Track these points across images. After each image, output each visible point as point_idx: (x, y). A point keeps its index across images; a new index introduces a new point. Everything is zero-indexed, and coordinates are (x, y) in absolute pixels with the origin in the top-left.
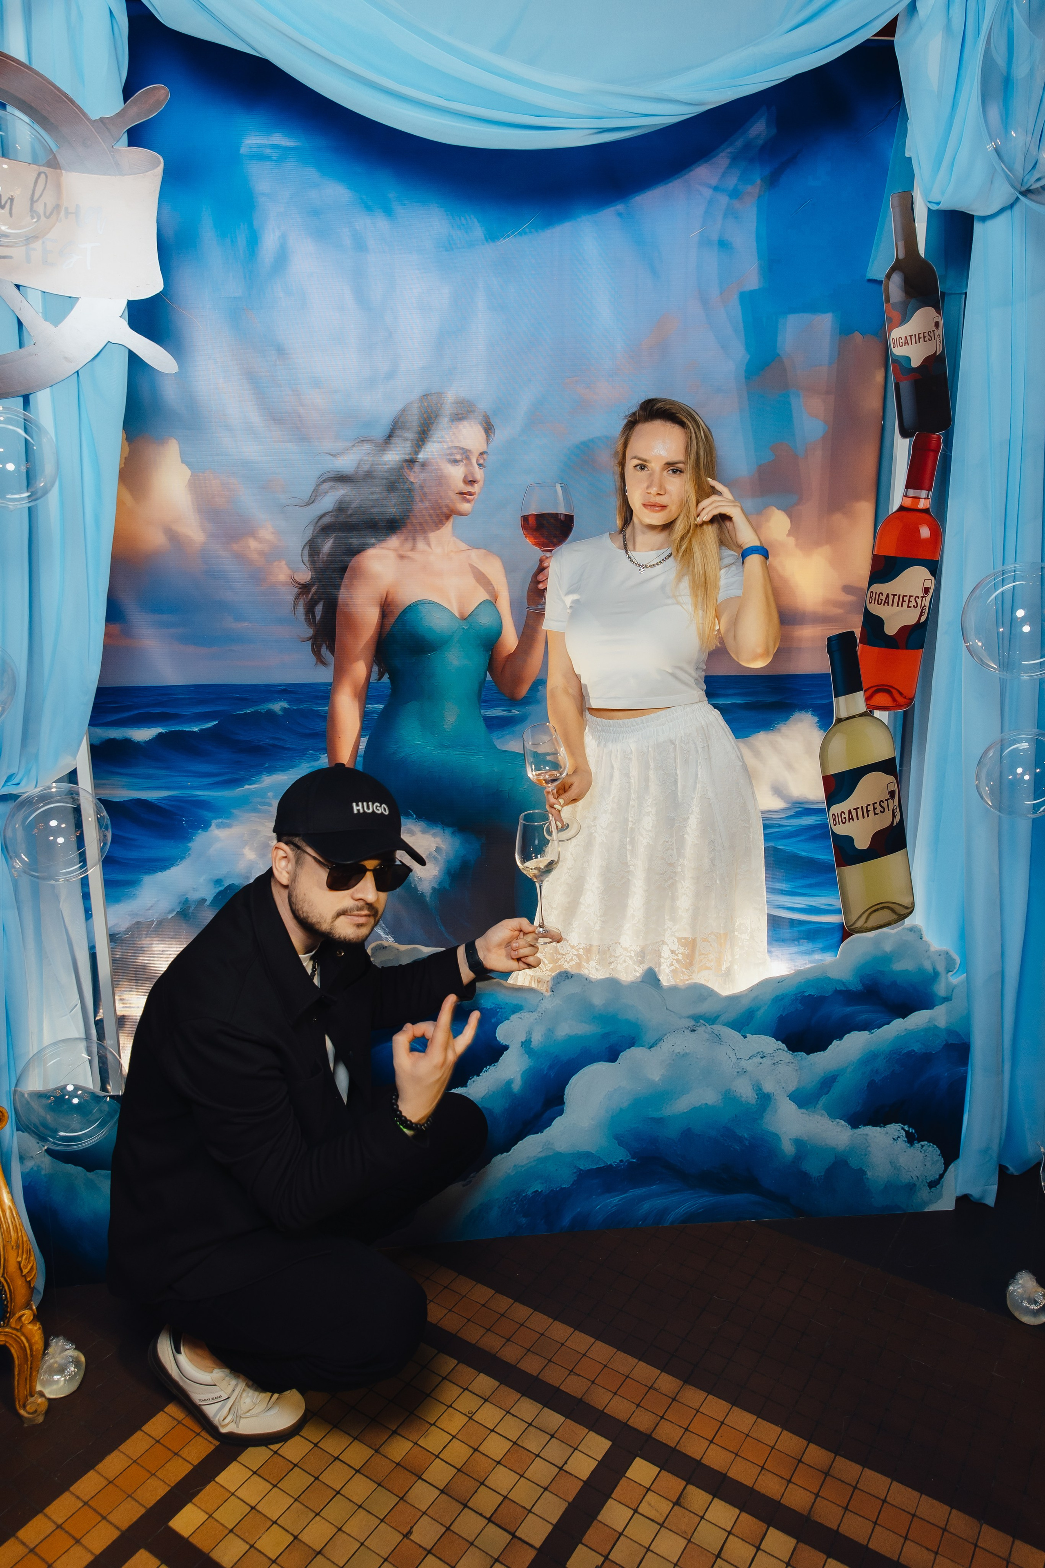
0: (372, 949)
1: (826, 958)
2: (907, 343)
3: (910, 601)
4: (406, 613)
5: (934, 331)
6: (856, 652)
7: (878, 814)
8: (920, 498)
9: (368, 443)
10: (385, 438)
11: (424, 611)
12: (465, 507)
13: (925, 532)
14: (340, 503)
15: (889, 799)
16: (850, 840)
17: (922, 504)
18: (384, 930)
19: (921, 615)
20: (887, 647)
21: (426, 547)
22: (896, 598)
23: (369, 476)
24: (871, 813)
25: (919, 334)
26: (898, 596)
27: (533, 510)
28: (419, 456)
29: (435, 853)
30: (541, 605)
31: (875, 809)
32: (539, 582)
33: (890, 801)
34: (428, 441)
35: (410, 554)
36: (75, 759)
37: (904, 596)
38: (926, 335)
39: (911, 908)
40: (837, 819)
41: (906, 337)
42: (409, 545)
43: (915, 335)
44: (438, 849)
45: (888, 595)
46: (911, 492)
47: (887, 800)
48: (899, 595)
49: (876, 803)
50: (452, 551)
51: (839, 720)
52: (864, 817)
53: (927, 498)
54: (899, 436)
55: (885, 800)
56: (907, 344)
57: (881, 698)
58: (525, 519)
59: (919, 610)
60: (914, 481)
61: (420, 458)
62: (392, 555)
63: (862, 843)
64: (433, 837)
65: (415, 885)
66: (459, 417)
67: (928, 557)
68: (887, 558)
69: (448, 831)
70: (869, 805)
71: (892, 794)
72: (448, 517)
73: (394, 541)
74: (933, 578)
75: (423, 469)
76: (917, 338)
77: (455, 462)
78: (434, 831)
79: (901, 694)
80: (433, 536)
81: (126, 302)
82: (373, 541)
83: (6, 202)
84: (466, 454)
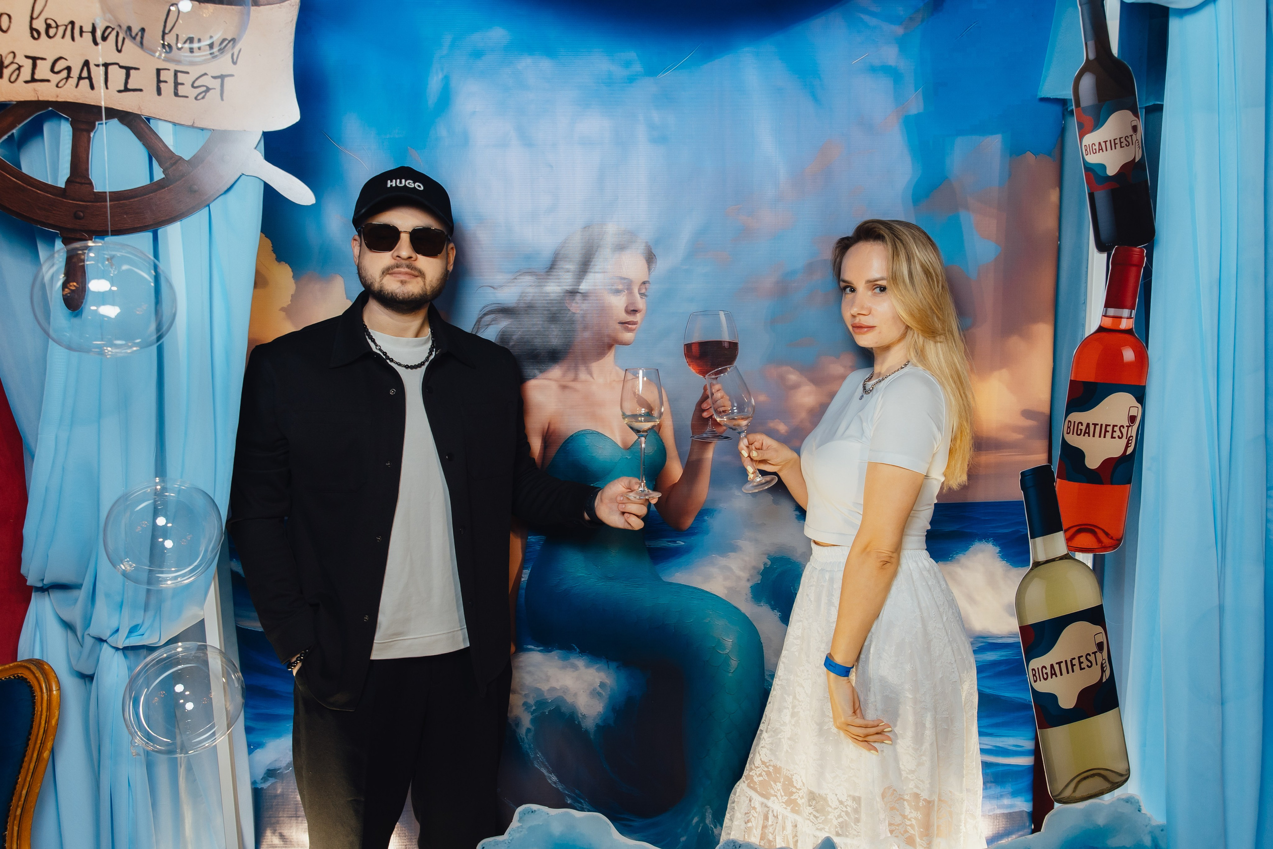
0: (519, 813)
1: (1016, 803)
2: (1102, 149)
3: (1113, 431)
4: (568, 443)
5: (1131, 136)
6: (1054, 487)
7: (1084, 668)
8: (1121, 318)
9: (531, 275)
10: (546, 270)
11: (588, 441)
12: (628, 336)
13: (1129, 355)
14: (502, 335)
15: (1096, 652)
16: (1053, 698)
17: (1125, 324)
18: (548, 768)
19: (1127, 447)
20: (1088, 482)
21: (588, 377)
22: (1098, 428)
23: (530, 308)
24: (1077, 668)
25: (1114, 140)
26: (1100, 425)
27: (696, 338)
28: (581, 287)
29: (599, 689)
30: (706, 433)
31: (1080, 663)
32: (704, 411)
33: (1098, 654)
34: (590, 272)
35: (572, 384)
36: (202, 609)
37: (1107, 426)
38: (1122, 140)
39: (1127, 775)
40: (1037, 675)
41: (1100, 143)
42: (571, 375)
43: (1110, 141)
44: (602, 685)
45: (1088, 425)
46: (1112, 311)
47: (1094, 653)
48: (1102, 425)
49: (1082, 656)
50: (614, 381)
51: (1037, 564)
52: (1068, 673)
53: (1130, 318)
54: (1095, 250)
55: (1093, 653)
56: (1101, 151)
57: (1085, 539)
58: (688, 347)
59: (1124, 441)
60: (1114, 299)
61: (582, 289)
62: (554, 386)
63: (1067, 702)
64: (597, 672)
65: (579, 722)
66: (620, 248)
67: (1134, 382)
68: (1086, 384)
69: (614, 665)
70: (1074, 659)
71: (1100, 646)
72: (610, 346)
73: (556, 372)
74: (1139, 405)
75: (585, 300)
76: (1114, 144)
77: (617, 292)
78: (598, 666)
79: (1107, 534)
80: (595, 366)
81: (261, 133)
82: (536, 372)
83: (137, 35)
84: (628, 285)
